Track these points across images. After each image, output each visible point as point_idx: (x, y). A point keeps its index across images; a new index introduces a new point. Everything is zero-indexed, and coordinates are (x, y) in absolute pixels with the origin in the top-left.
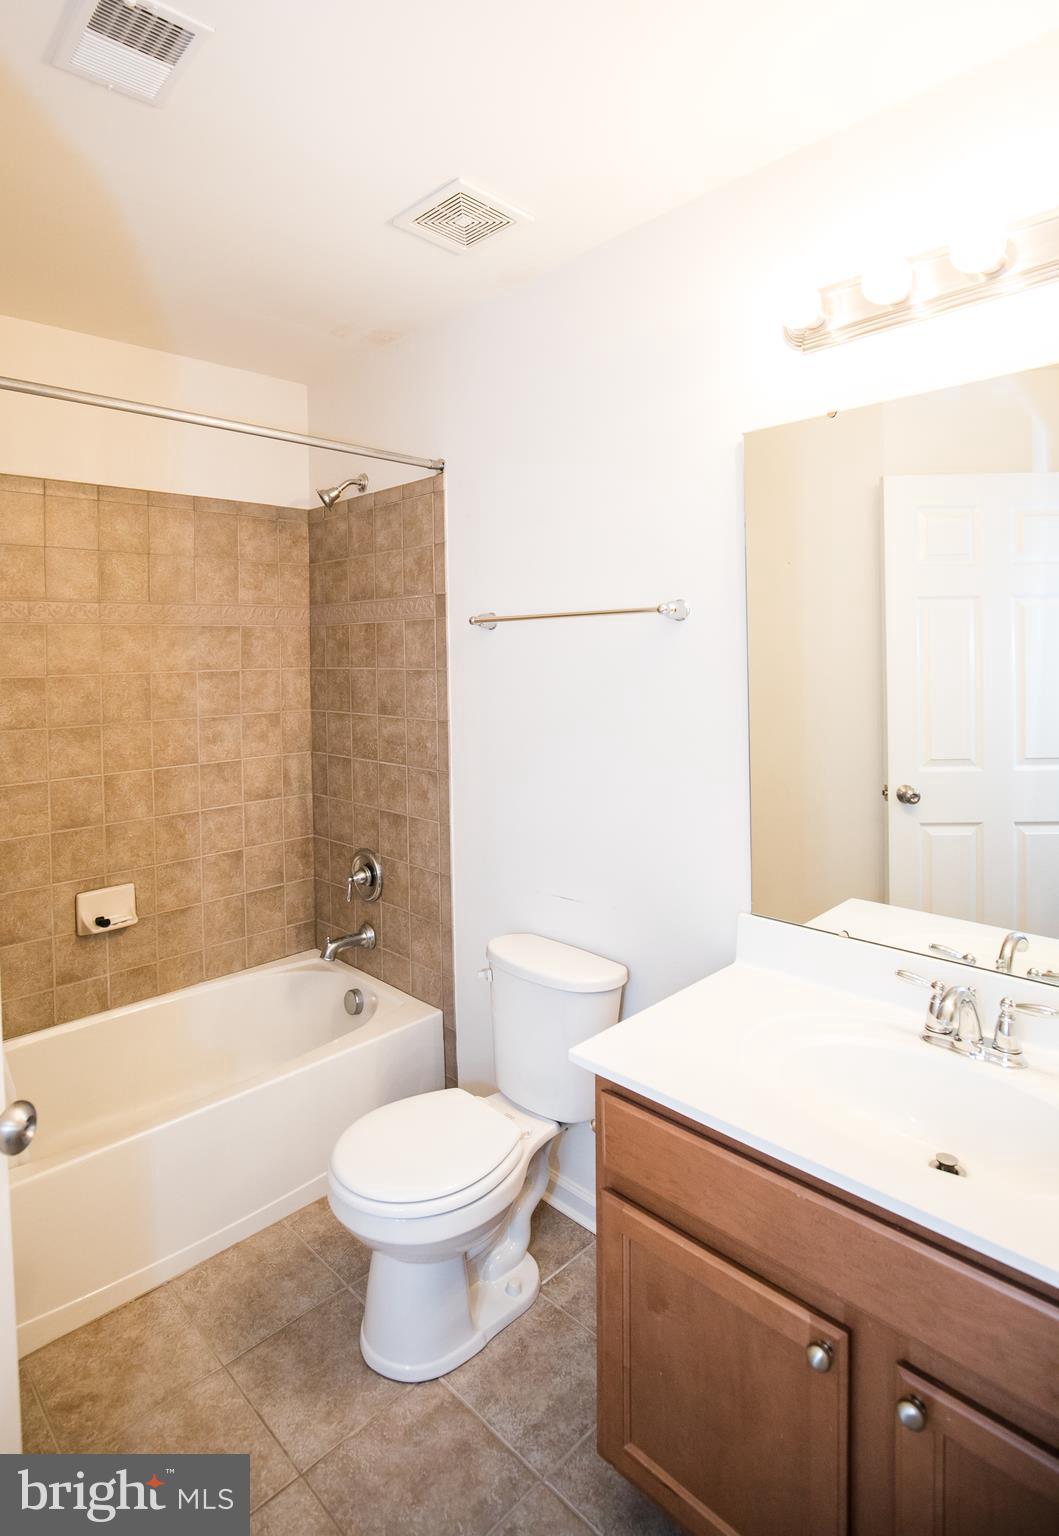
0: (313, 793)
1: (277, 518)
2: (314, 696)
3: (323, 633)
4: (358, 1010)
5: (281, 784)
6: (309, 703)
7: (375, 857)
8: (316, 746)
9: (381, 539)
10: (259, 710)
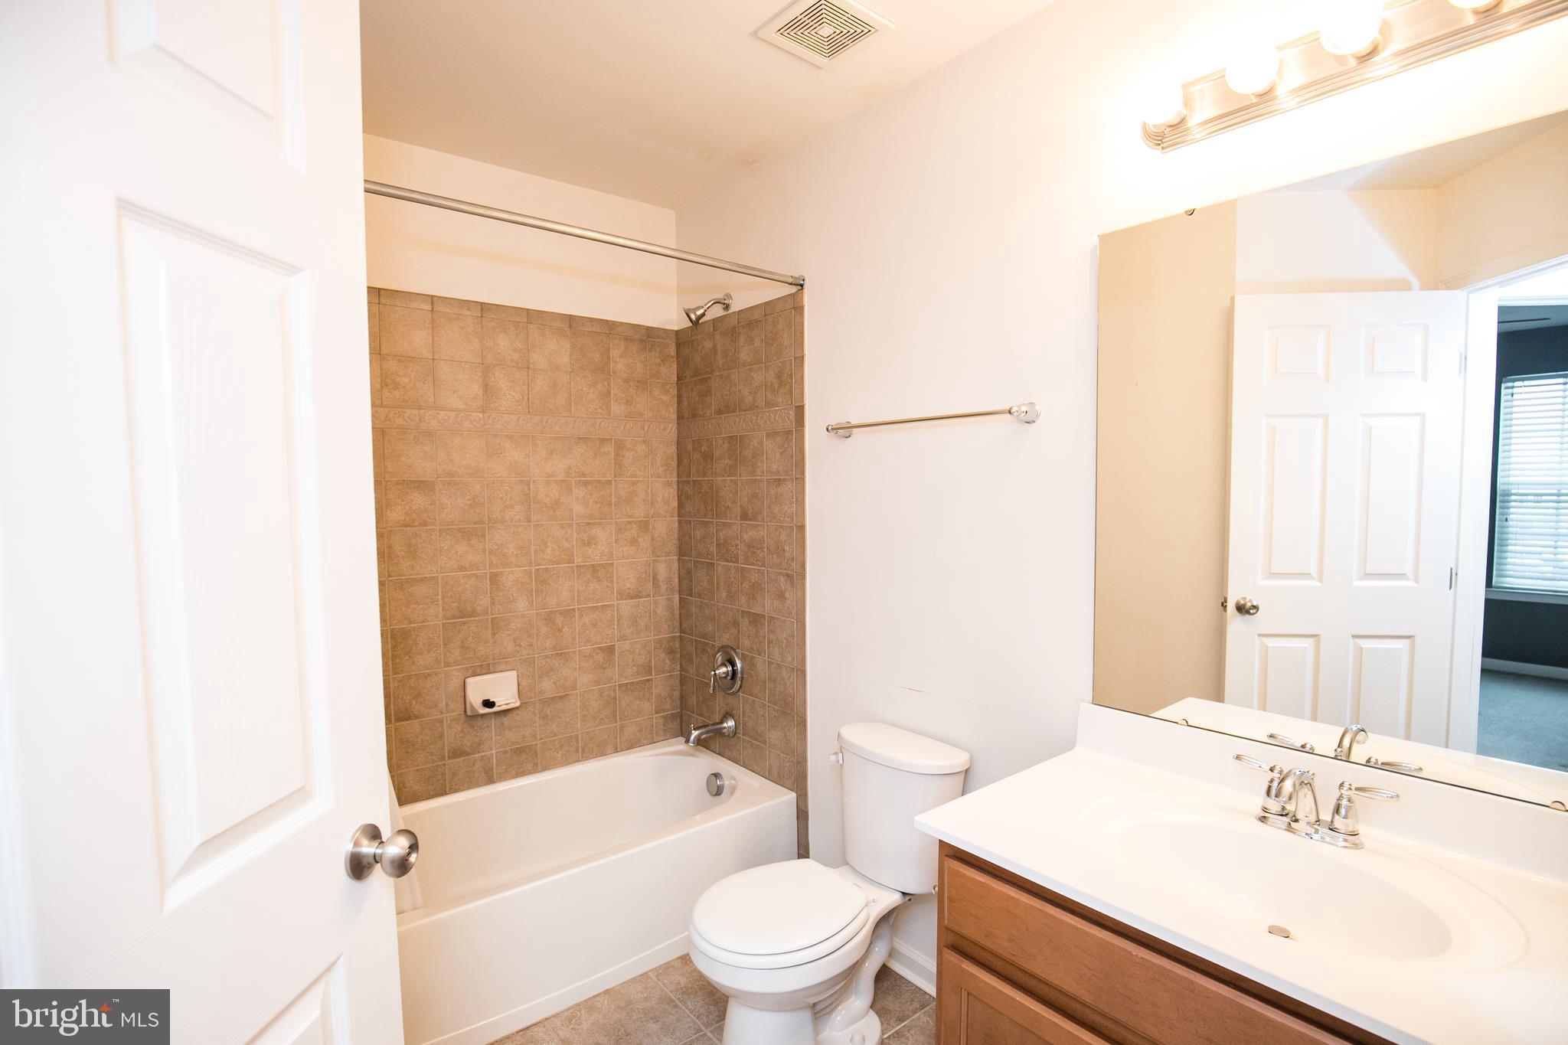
0: (680, 595)
1: (647, 337)
2: (681, 505)
3: (690, 446)
4: (719, 791)
5: (649, 586)
6: (676, 513)
7: (736, 653)
8: (682, 551)
9: (744, 355)
10: (629, 517)
